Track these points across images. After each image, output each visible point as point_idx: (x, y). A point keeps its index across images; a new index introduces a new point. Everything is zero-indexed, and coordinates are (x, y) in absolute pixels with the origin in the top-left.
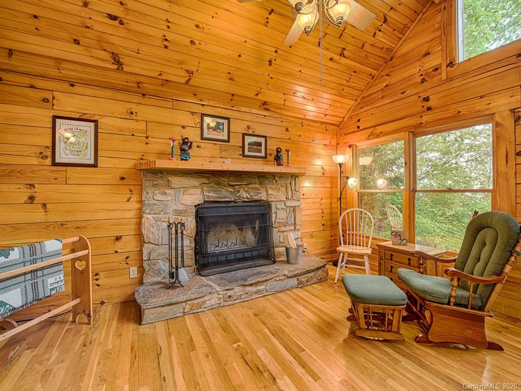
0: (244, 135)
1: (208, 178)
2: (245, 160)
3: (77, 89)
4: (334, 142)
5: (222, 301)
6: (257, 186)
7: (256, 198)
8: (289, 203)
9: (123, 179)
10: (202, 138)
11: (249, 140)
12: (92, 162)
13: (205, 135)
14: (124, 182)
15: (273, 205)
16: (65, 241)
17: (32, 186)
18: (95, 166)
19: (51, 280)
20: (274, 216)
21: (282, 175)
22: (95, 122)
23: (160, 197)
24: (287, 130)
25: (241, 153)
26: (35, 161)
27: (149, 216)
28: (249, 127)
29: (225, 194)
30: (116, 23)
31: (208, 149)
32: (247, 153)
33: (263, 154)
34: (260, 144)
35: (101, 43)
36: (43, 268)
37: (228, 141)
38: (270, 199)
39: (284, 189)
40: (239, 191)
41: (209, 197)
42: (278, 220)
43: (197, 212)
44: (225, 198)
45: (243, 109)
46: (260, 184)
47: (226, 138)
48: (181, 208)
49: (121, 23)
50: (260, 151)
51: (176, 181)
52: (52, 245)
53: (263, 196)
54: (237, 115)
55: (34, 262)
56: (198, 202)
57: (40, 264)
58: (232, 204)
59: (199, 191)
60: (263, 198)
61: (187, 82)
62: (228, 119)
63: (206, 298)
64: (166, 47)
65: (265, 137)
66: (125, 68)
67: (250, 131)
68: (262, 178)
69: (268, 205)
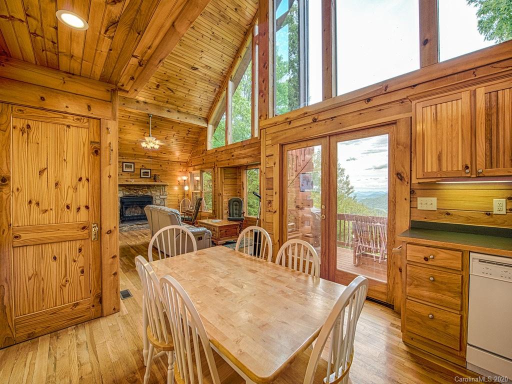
0: (141, 169)
1: (125, 187)
2: (141, 179)
4: (184, 170)
5: (129, 229)
6: (147, 190)
7: (145, 194)
8: (161, 197)
10: (123, 171)
11: (142, 171)
13: (124, 170)
15: (154, 197)
20: (154, 202)
21: (158, 186)
24: (161, 166)
25: (139, 176)
28: (143, 166)
29: (133, 193)
31: (125, 175)
32: (142, 176)
33: (149, 176)
34: (148, 173)
37: (134, 172)
38: (152, 195)
39: (159, 191)
40: (138, 192)
41: (126, 194)
42: (156, 204)
43: (121, 200)
45: (140, 159)
47: (133, 171)
50: (148, 175)
53: (149, 194)
54: (138, 161)
56: (121, 196)
58: (136, 197)
59: (122, 192)
62: (134, 163)
65: (151, 170)
67: (144, 168)
68: (149, 186)
69: (152, 197)
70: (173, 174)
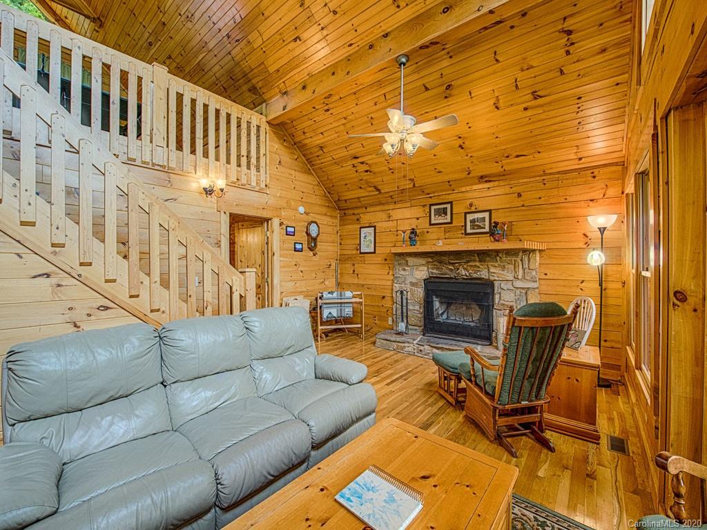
0: (466, 213)
1: (432, 258)
2: (468, 239)
3: (368, 210)
5: (416, 351)
6: (478, 264)
7: (475, 276)
8: (519, 284)
9: (386, 260)
10: (431, 224)
11: (470, 218)
12: (373, 251)
13: (433, 222)
14: (386, 262)
15: (496, 284)
16: (354, 293)
17: (354, 265)
18: (375, 253)
19: (347, 310)
20: (497, 297)
21: (509, 252)
22: (375, 227)
23: (402, 272)
24: (519, 195)
25: (463, 232)
26: (354, 252)
27: (396, 285)
28: (471, 205)
29: (446, 271)
30: (369, 173)
31: (435, 233)
32: (469, 231)
33: (487, 230)
34: (483, 220)
35: (368, 184)
36: (344, 303)
37: (451, 223)
38: (492, 278)
39: (512, 267)
40: (458, 269)
41: (432, 273)
42: (502, 302)
43: (425, 285)
44: (445, 274)
45: (463, 189)
46: (480, 261)
47: (449, 220)
48: (414, 281)
49: (370, 172)
50: (484, 227)
51: (411, 260)
52: (348, 294)
53: (484, 274)
54: (459, 196)
55: (341, 299)
56: (425, 277)
57: (343, 301)
58: (454, 281)
59: (426, 268)
60: (483, 276)
61: (414, 186)
62: (451, 203)
63: (406, 345)
64: (393, 172)
65: (490, 211)
66: (382, 191)
67: (473, 209)
68: (483, 255)
69: (490, 284)
70: (561, 213)
